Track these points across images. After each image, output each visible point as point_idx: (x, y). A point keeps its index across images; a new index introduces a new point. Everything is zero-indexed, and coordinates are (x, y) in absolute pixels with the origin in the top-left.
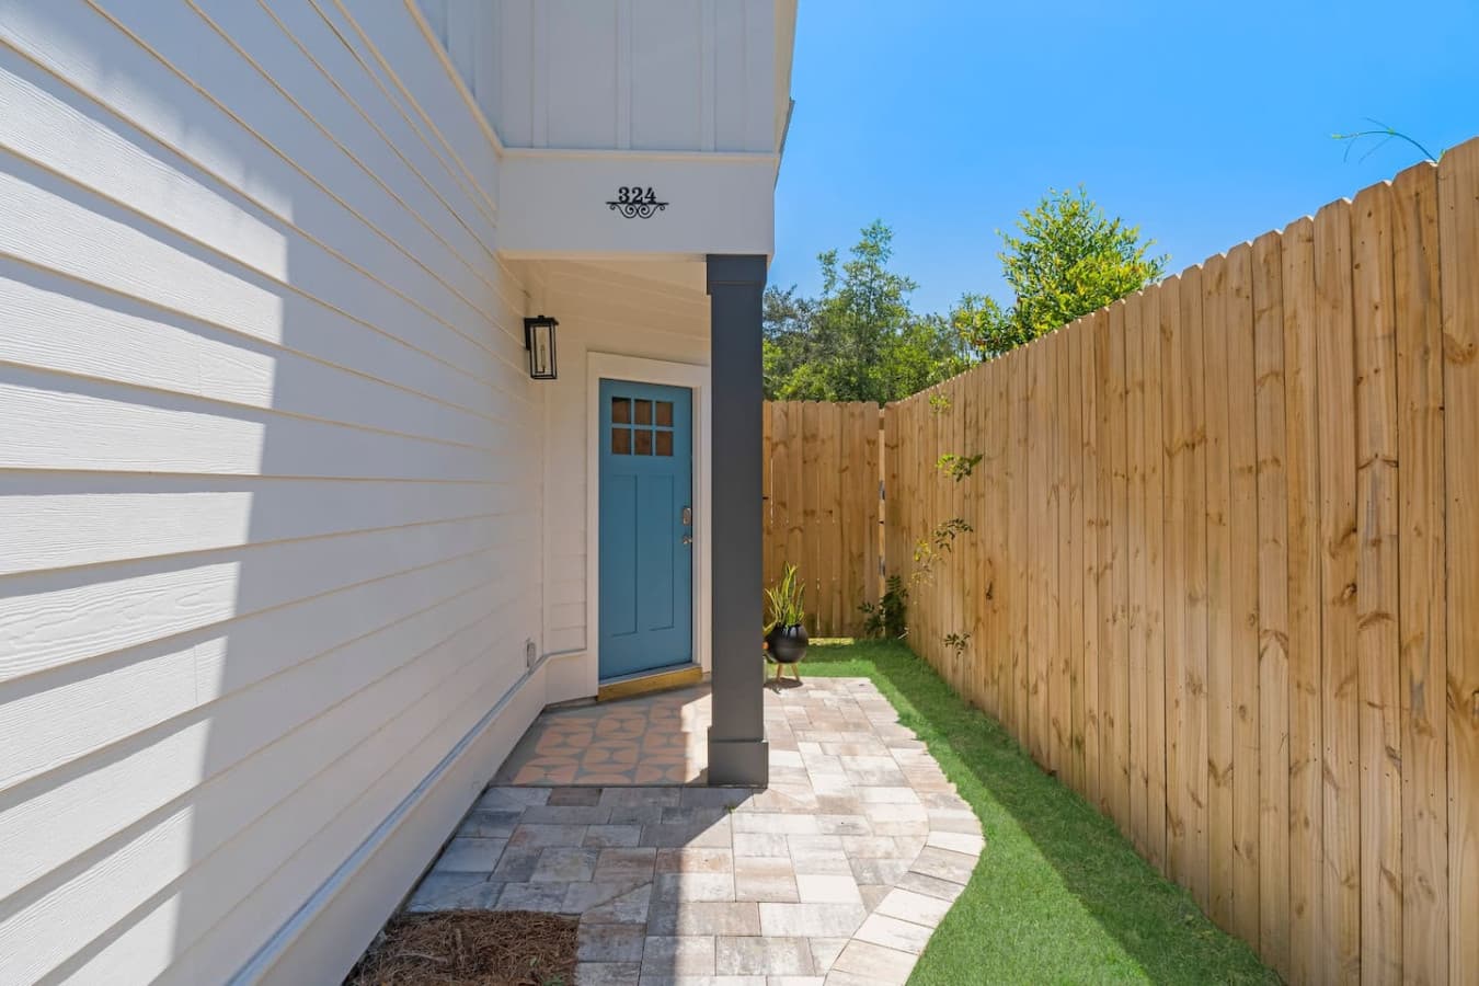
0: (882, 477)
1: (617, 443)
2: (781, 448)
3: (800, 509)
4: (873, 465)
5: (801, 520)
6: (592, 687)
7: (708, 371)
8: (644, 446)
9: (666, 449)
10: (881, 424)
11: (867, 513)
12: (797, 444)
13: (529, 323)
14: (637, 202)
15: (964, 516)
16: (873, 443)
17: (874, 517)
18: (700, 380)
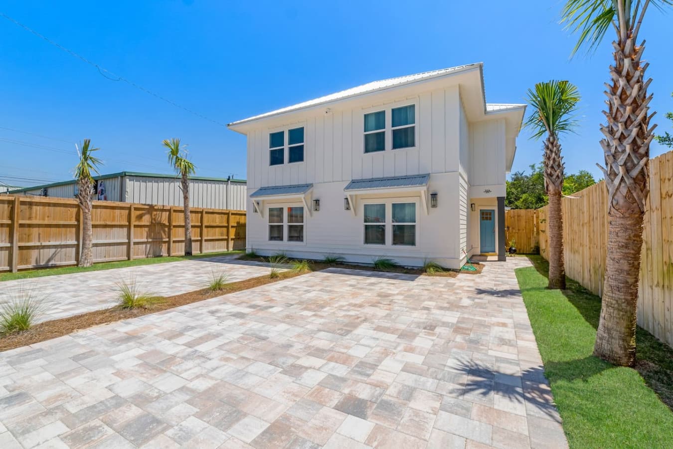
0: (535, 223)
1: (482, 218)
2: (513, 219)
3: (517, 229)
4: (533, 221)
5: (517, 231)
6: (479, 253)
7: (497, 207)
8: (487, 218)
9: (490, 219)
10: (535, 213)
11: (532, 229)
12: (516, 217)
13: (472, 204)
14: (488, 191)
15: (545, 229)
16: (533, 217)
17: (533, 231)
18: (496, 209)
